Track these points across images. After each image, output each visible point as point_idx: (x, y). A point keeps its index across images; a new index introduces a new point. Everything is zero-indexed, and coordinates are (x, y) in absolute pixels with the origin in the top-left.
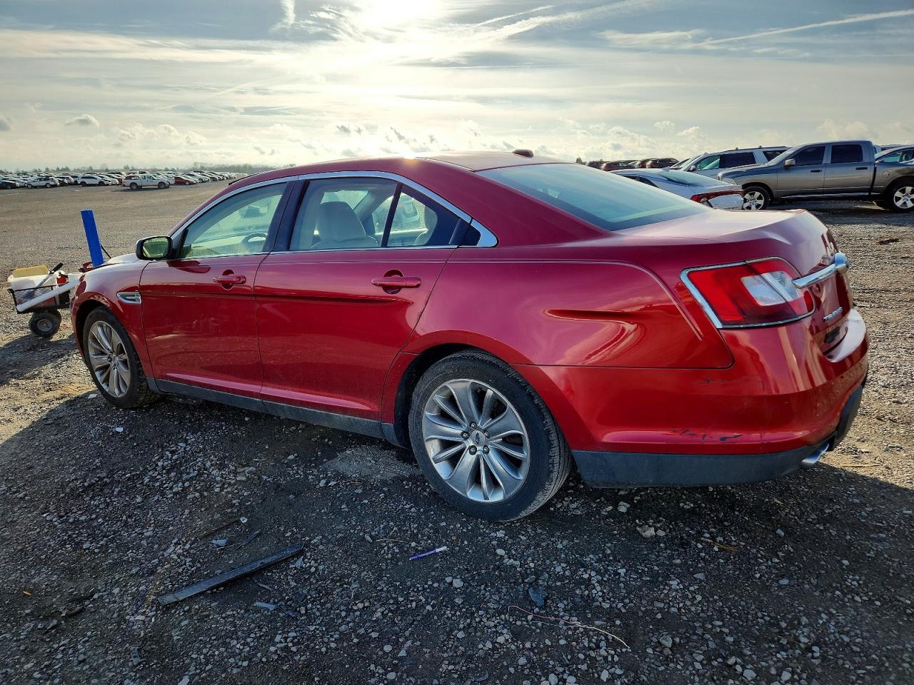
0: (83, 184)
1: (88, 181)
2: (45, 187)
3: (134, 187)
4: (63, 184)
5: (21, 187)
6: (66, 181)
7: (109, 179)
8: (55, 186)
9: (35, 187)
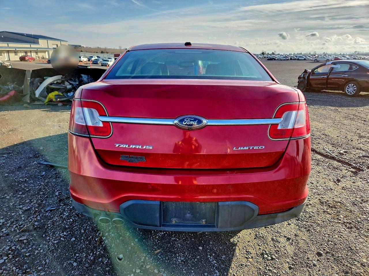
0: (298, 59)
1: (300, 58)
2: (285, 60)
3: (316, 61)
4: (291, 59)
5: (277, 60)
6: (293, 58)
7: (308, 57)
8: (288, 60)
9: (282, 60)
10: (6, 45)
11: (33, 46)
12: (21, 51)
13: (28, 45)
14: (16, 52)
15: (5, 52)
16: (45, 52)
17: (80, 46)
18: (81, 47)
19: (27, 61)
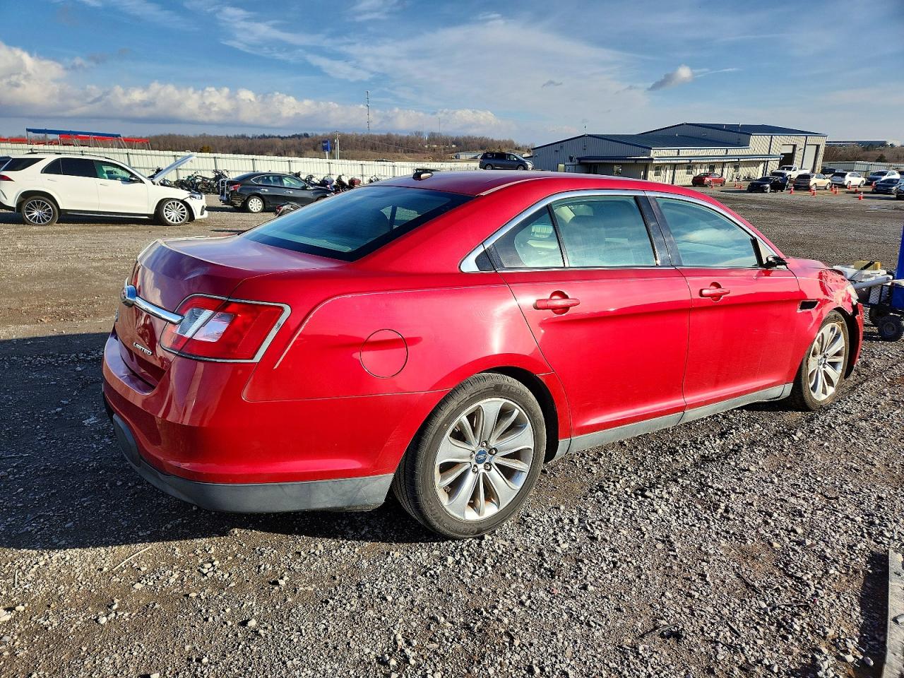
10: (674, 153)
11: (733, 151)
12: (702, 164)
13: (720, 151)
14: (690, 167)
15: (669, 167)
16: (757, 164)
17: (883, 144)
18: (886, 146)
19: (706, 186)
